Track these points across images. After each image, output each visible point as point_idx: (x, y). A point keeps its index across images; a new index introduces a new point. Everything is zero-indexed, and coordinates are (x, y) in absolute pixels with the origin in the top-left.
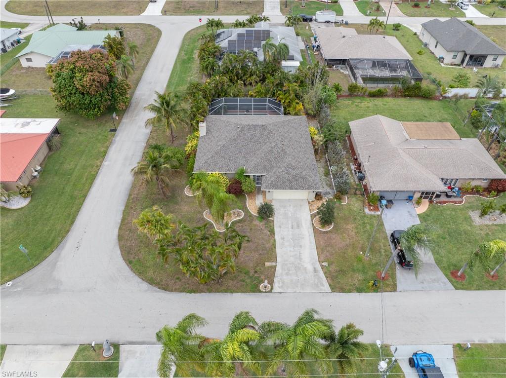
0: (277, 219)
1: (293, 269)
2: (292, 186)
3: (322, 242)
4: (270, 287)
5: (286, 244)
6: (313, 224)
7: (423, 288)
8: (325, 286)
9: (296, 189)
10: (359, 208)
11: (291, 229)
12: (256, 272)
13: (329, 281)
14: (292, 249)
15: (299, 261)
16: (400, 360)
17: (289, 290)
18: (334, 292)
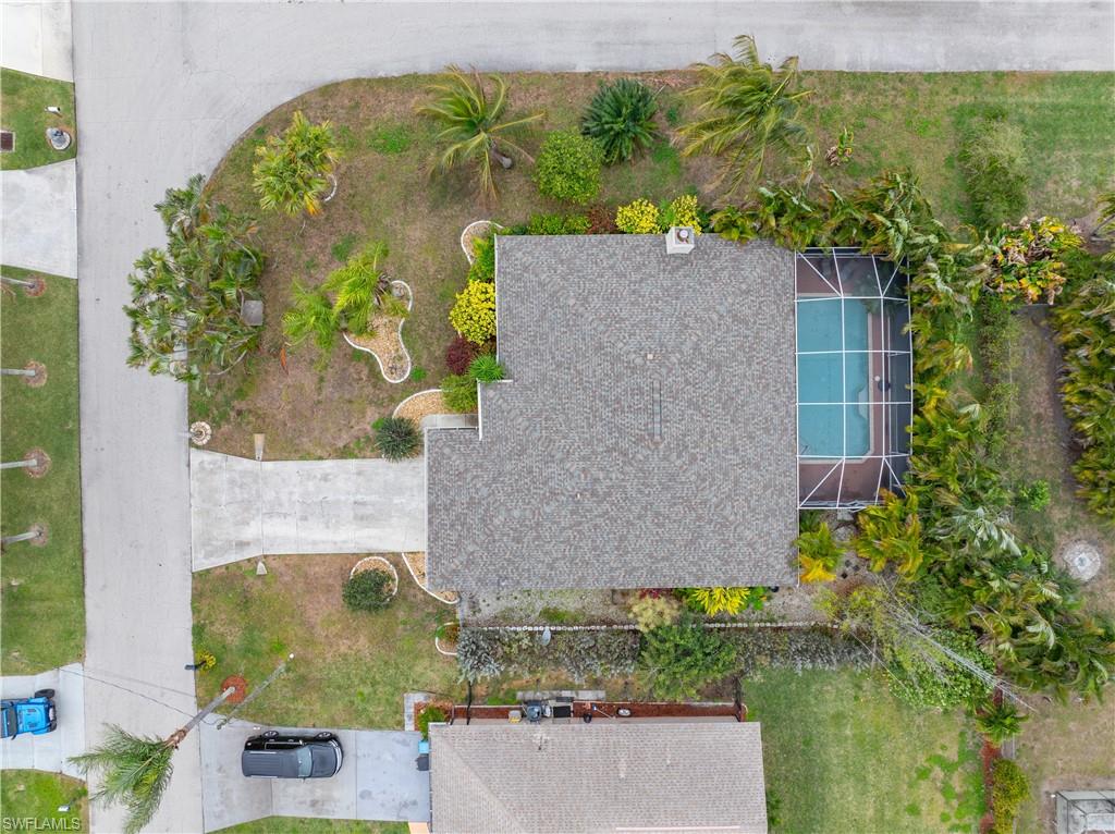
0: (381, 468)
1: (246, 496)
2: (438, 511)
3: (317, 569)
4: (200, 443)
5: (311, 486)
6: (369, 555)
7: (207, 766)
8: (204, 561)
9: (430, 522)
10: (423, 680)
11: (352, 499)
12: (239, 413)
13: (217, 572)
14: (296, 497)
15: (264, 511)
16: (57, 676)
17: (194, 484)
18: (193, 577)
